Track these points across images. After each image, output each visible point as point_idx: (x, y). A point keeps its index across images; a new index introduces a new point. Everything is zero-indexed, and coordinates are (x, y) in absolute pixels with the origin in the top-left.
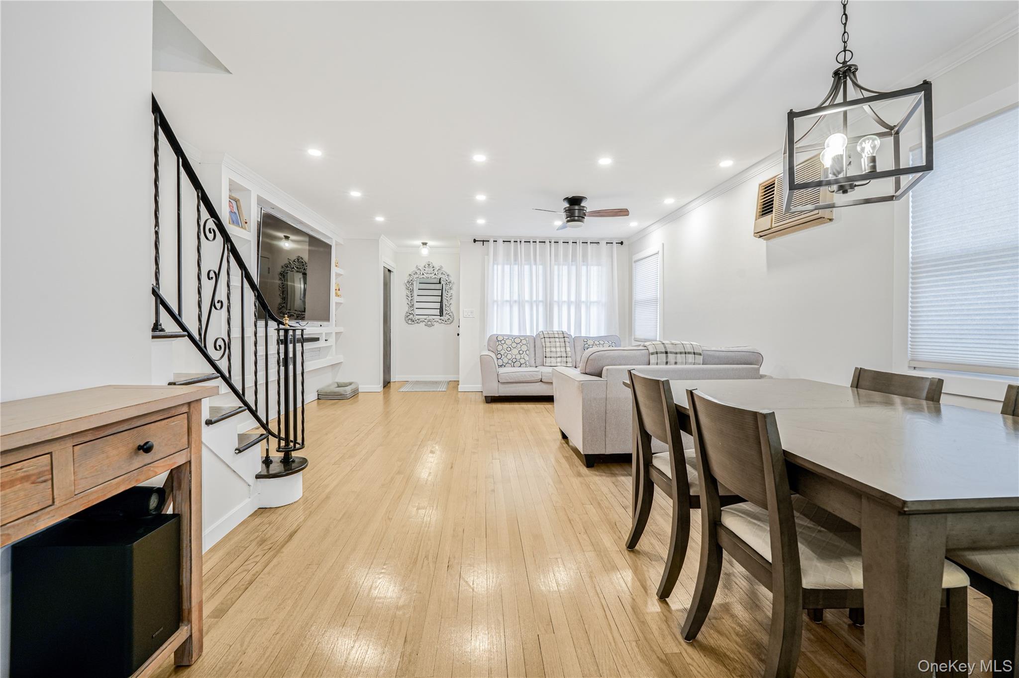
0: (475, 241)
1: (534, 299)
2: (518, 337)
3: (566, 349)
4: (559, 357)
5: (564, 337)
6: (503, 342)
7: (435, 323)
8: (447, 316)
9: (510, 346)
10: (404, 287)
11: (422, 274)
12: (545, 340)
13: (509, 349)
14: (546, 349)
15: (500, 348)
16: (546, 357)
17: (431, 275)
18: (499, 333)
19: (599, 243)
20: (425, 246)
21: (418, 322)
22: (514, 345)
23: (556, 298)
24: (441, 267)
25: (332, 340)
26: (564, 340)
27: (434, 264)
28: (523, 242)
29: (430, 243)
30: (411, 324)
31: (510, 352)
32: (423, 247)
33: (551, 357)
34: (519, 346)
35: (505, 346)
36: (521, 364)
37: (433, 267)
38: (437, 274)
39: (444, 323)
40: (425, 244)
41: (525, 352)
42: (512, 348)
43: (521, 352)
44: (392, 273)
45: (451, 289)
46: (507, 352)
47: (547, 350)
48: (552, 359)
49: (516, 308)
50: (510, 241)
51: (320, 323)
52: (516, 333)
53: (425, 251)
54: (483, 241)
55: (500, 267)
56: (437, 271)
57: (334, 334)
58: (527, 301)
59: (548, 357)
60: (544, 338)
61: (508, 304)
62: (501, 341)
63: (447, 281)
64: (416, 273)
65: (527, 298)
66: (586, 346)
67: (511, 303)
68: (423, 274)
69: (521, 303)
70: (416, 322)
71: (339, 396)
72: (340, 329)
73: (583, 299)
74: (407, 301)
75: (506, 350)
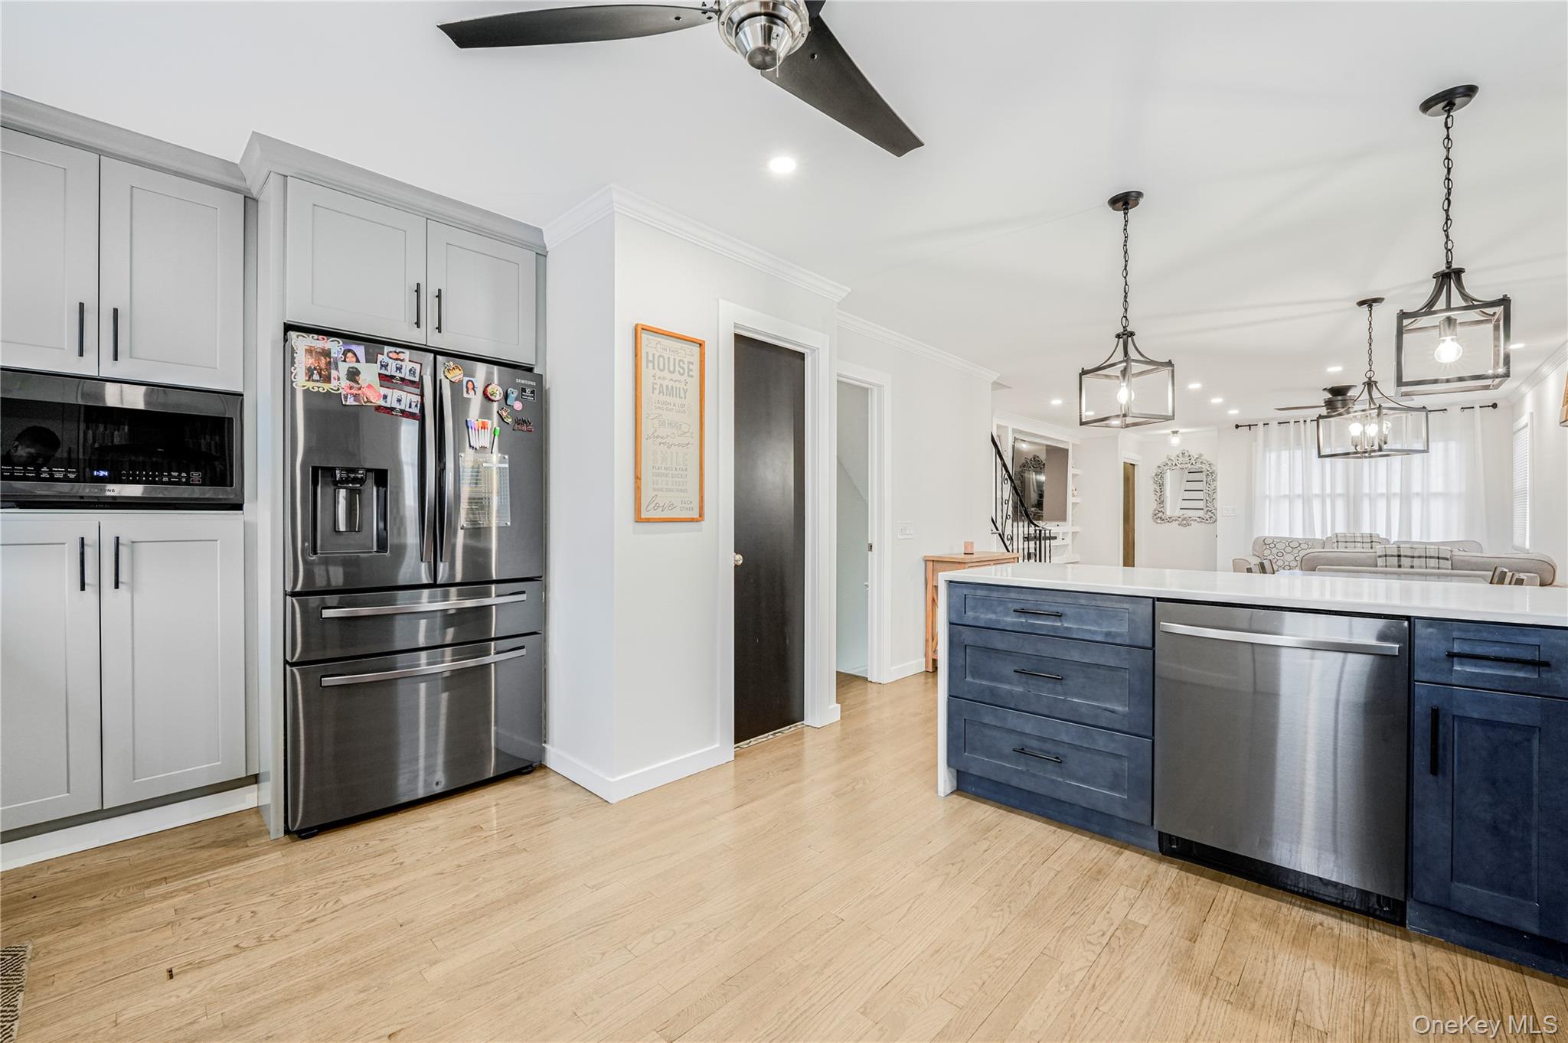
1: (1328, 491)
2: (1298, 540)
5: (1372, 542)
6: (1273, 546)
7: (1192, 522)
8: (1209, 513)
9: (1283, 551)
10: (1151, 482)
11: (1174, 464)
12: (1338, 544)
13: (1281, 554)
15: (1267, 552)
17: (1186, 466)
18: (1267, 535)
19: (1446, 410)
20: (1175, 434)
21: (1171, 520)
22: (1288, 549)
23: (1366, 490)
24: (1201, 455)
25: (1068, 540)
26: (1372, 545)
27: (1191, 453)
28: (1308, 421)
29: (1181, 430)
30: (1160, 523)
31: (1282, 558)
32: (1174, 437)
34: (1296, 551)
35: (1275, 551)
37: (1189, 456)
38: (1194, 463)
40: (1174, 432)
42: (1284, 553)
43: (1298, 558)
44: (1136, 467)
45: (1214, 480)
46: (1276, 557)
49: (1299, 505)
50: (1289, 422)
51: (1057, 523)
52: (1299, 534)
53: (1175, 440)
54: (1250, 426)
55: (1273, 455)
56: (1195, 460)
57: (1070, 534)
58: (1316, 495)
60: (1337, 542)
61: (1286, 499)
62: (1270, 545)
63: (1208, 471)
64: (1167, 464)
65: (1316, 490)
67: (1290, 499)
68: (1176, 465)
69: (1307, 500)
70: (1167, 521)
72: (1077, 529)
73: (1416, 488)
74: (1155, 497)
75: (1275, 555)
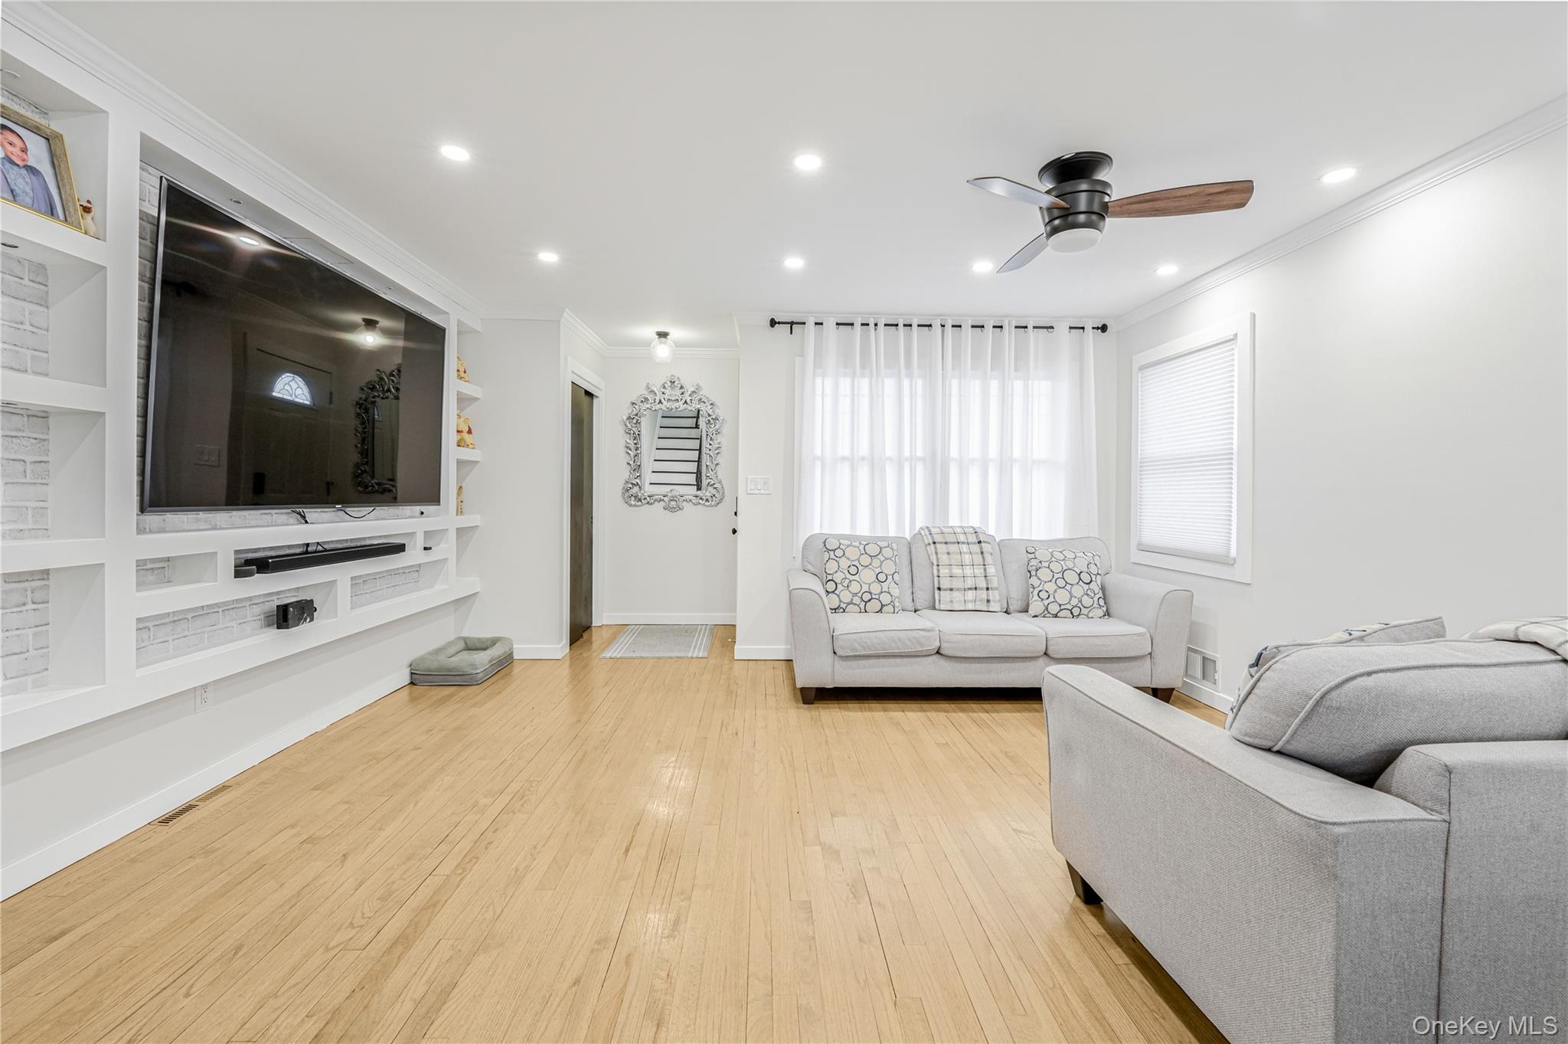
0: (773, 323)
1: (907, 453)
2: (874, 540)
3: (985, 570)
4: (970, 589)
5: (980, 542)
6: (839, 553)
7: (684, 504)
8: (710, 489)
9: (856, 563)
10: (621, 430)
11: (657, 401)
12: (936, 548)
13: (853, 570)
14: (938, 571)
15: (832, 566)
16: (939, 589)
17: (677, 404)
18: (826, 531)
19: (1052, 327)
20: (663, 339)
21: (651, 500)
22: (865, 560)
23: (954, 452)
24: (699, 388)
25: (446, 548)
26: (981, 548)
27: (684, 382)
28: (881, 326)
29: (676, 333)
30: (635, 506)
31: (856, 577)
32: (661, 343)
33: (951, 590)
34: (876, 562)
35: (844, 563)
36: (883, 606)
37: (682, 387)
38: (688, 401)
39: (704, 505)
40: (663, 335)
41: (890, 578)
42: (860, 568)
43: (882, 577)
44: (595, 401)
45: (718, 433)
46: (848, 576)
47: (941, 571)
48: (955, 594)
49: (863, 474)
50: (852, 324)
51: (418, 509)
52: (864, 530)
53: (663, 351)
54: (792, 323)
55: (829, 382)
56: (690, 395)
57: (452, 535)
58: (890, 459)
59: (946, 590)
60: (934, 543)
61: (847, 464)
62: (834, 551)
63: (709, 415)
64: (646, 399)
65: (890, 451)
66: (1033, 562)
67: (852, 461)
68: (660, 402)
69: (875, 465)
70: (646, 501)
71: (458, 678)
72: (465, 521)
73: (1017, 453)
74: (627, 458)
75: (846, 572)
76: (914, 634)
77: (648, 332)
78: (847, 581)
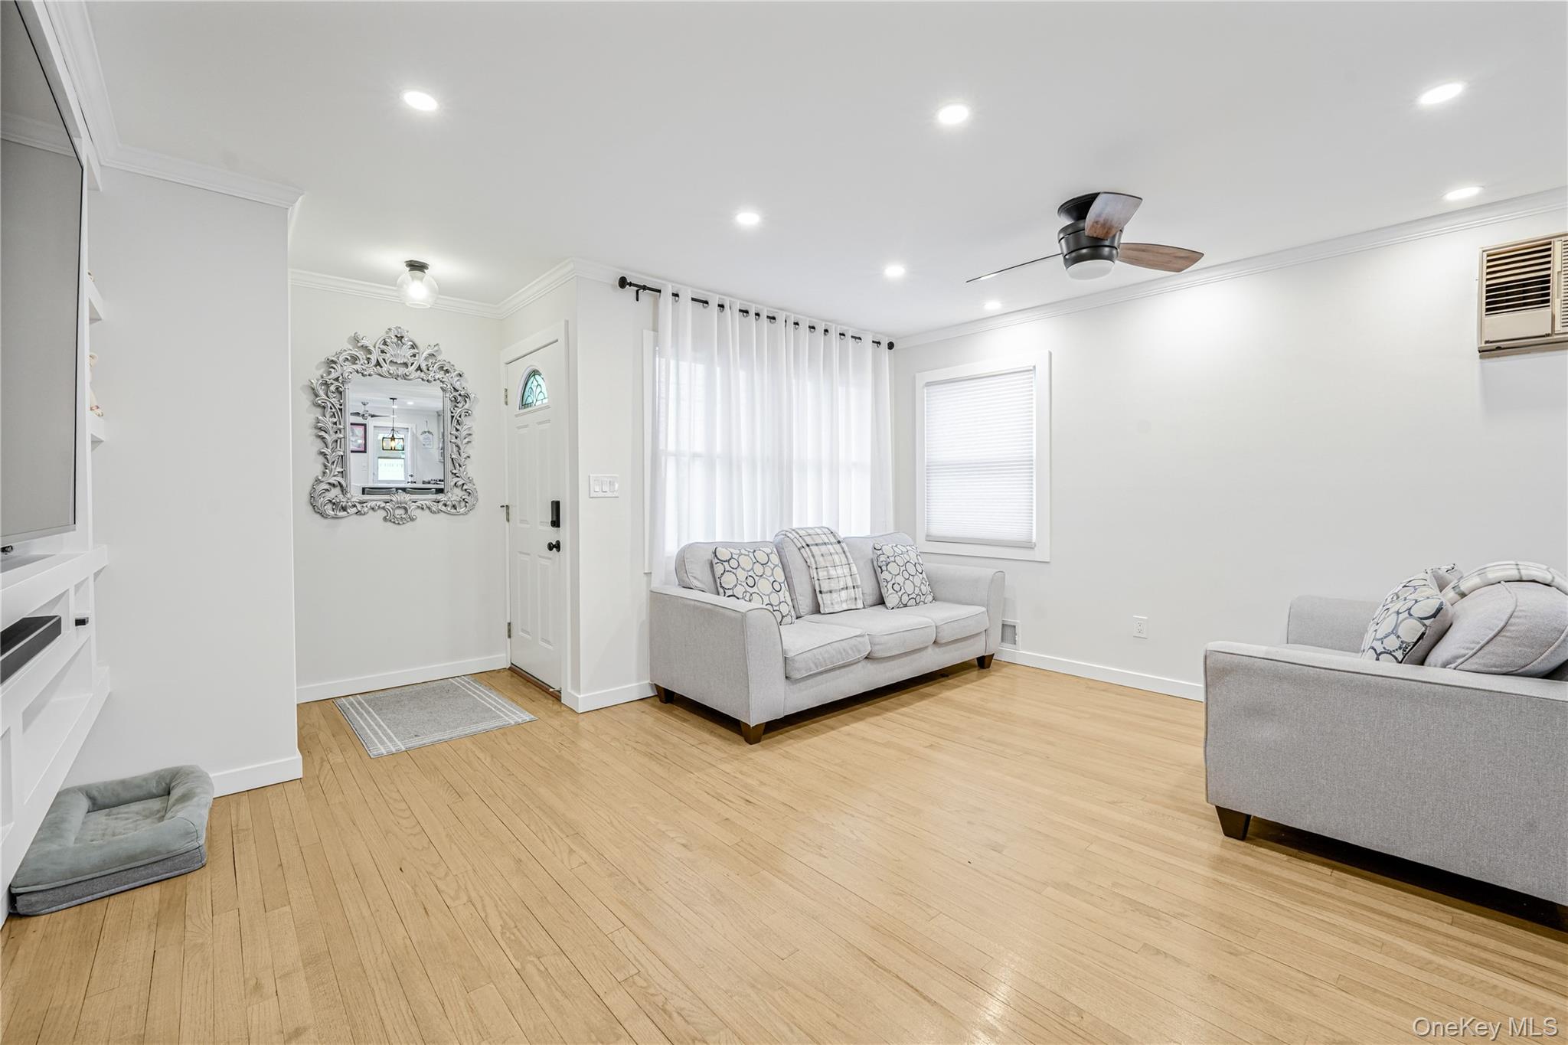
0: (623, 283)
4: (842, 589)
5: (839, 542)
6: (733, 563)
7: (418, 513)
8: (458, 491)
9: (751, 573)
11: (374, 362)
12: (810, 550)
13: (750, 581)
14: (817, 573)
15: (729, 579)
16: (821, 592)
17: (403, 370)
19: (862, 338)
20: (418, 273)
21: (363, 508)
22: (759, 570)
24: (438, 350)
26: (843, 547)
28: (736, 310)
29: (440, 267)
30: (336, 517)
31: (752, 589)
32: (413, 278)
33: (831, 592)
34: (768, 571)
35: (742, 575)
37: (413, 346)
38: (424, 367)
40: (416, 266)
41: (783, 586)
42: (757, 578)
43: (775, 586)
45: (468, 414)
46: (748, 589)
47: (820, 574)
48: (834, 595)
50: (708, 303)
53: (417, 290)
55: (683, 366)
56: (426, 359)
58: (745, 458)
59: (827, 593)
60: (808, 545)
61: (703, 461)
62: (728, 561)
63: (456, 390)
64: (355, 358)
65: (744, 449)
66: (882, 558)
67: (709, 460)
68: (378, 364)
69: (732, 464)
70: (354, 510)
72: (98, 558)
74: (319, 444)
75: (745, 584)
76: (853, 641)
77: (394, 260)
78: (748, 595)
